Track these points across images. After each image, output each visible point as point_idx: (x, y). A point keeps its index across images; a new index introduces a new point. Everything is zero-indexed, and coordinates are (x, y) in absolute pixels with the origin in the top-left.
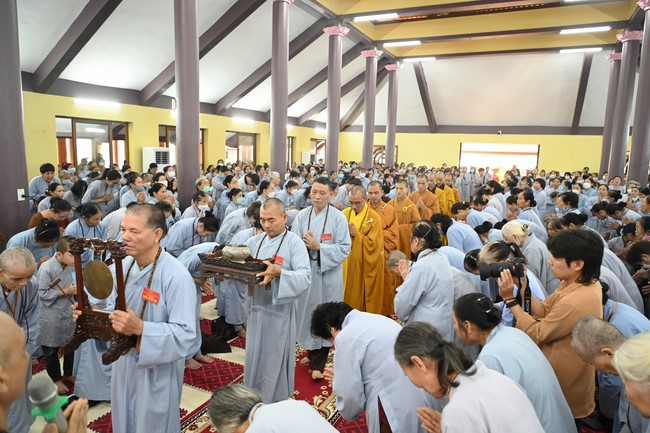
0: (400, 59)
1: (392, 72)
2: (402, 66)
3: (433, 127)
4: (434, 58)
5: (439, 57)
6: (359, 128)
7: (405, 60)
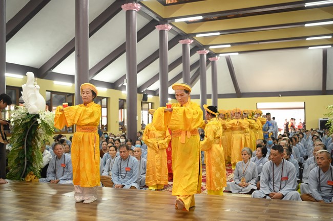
0: (218, 54)
1: (213, 63)
2: (219, 58)
3: (239, 94)
4: (237, 54)
5: (240, 52)
6: (197, 97)
7: (220, 55)
